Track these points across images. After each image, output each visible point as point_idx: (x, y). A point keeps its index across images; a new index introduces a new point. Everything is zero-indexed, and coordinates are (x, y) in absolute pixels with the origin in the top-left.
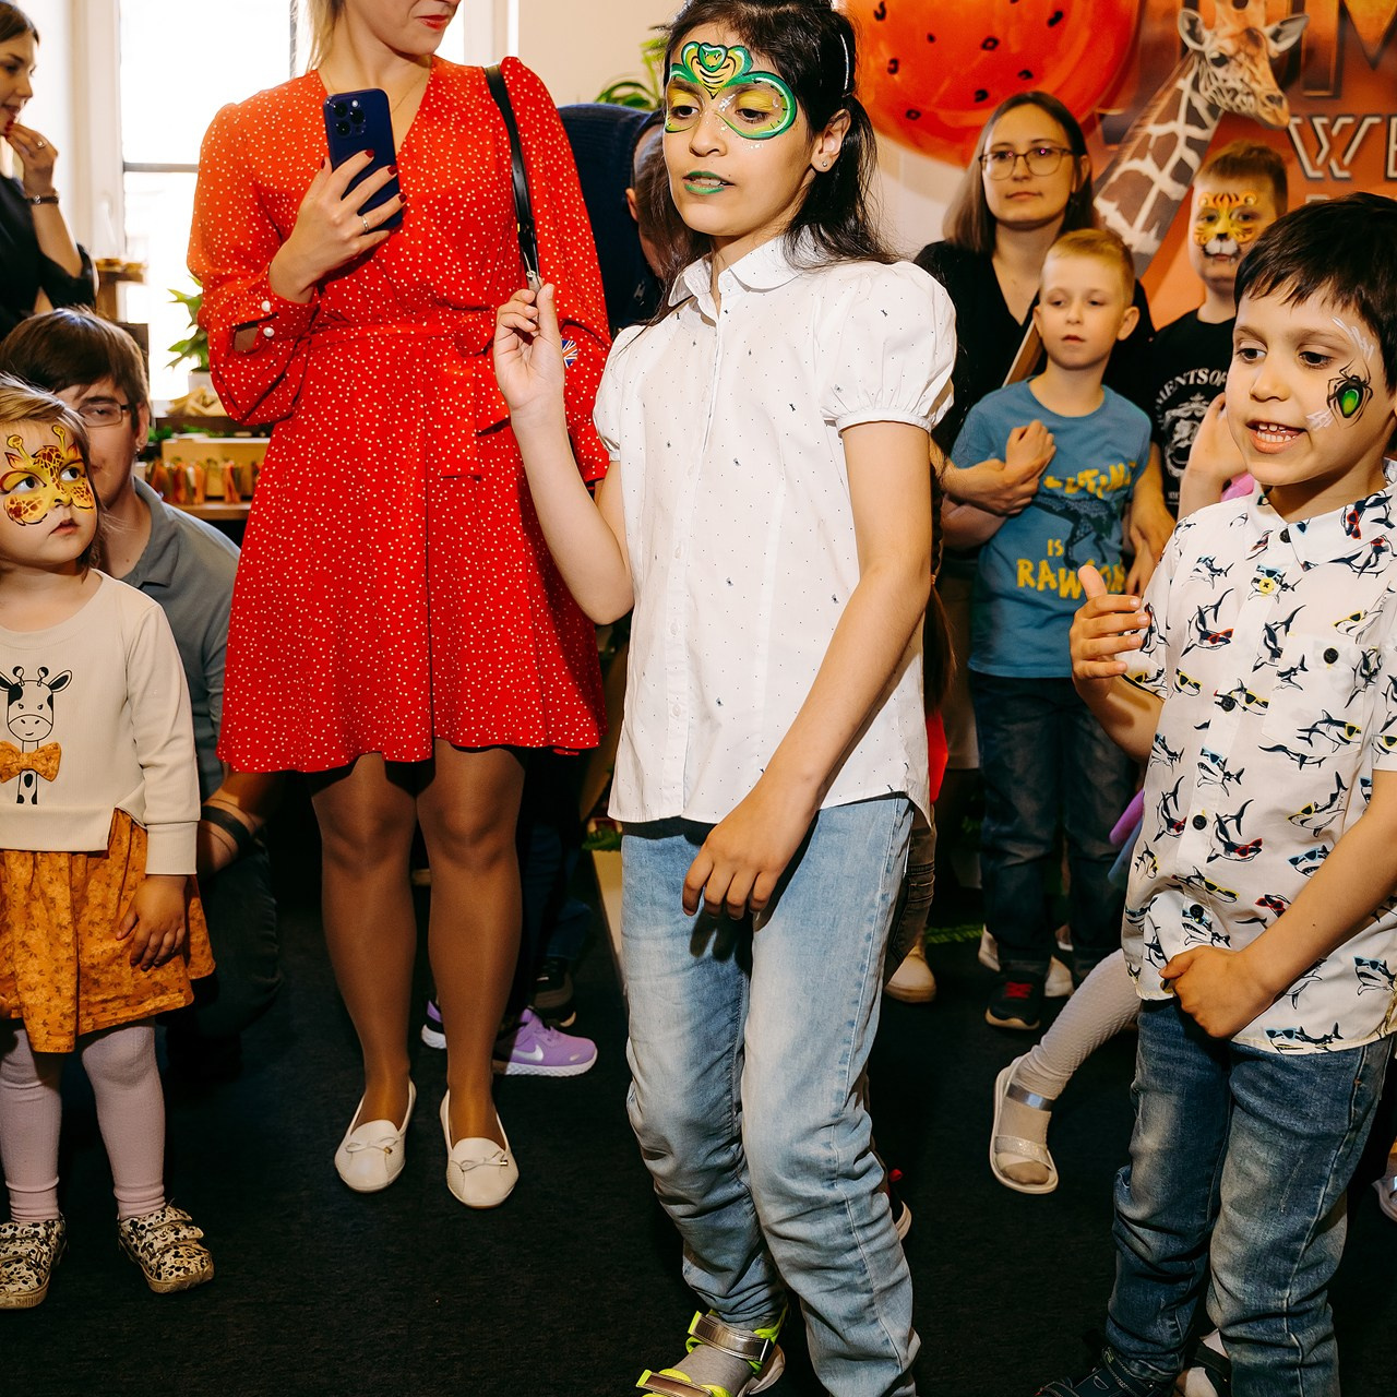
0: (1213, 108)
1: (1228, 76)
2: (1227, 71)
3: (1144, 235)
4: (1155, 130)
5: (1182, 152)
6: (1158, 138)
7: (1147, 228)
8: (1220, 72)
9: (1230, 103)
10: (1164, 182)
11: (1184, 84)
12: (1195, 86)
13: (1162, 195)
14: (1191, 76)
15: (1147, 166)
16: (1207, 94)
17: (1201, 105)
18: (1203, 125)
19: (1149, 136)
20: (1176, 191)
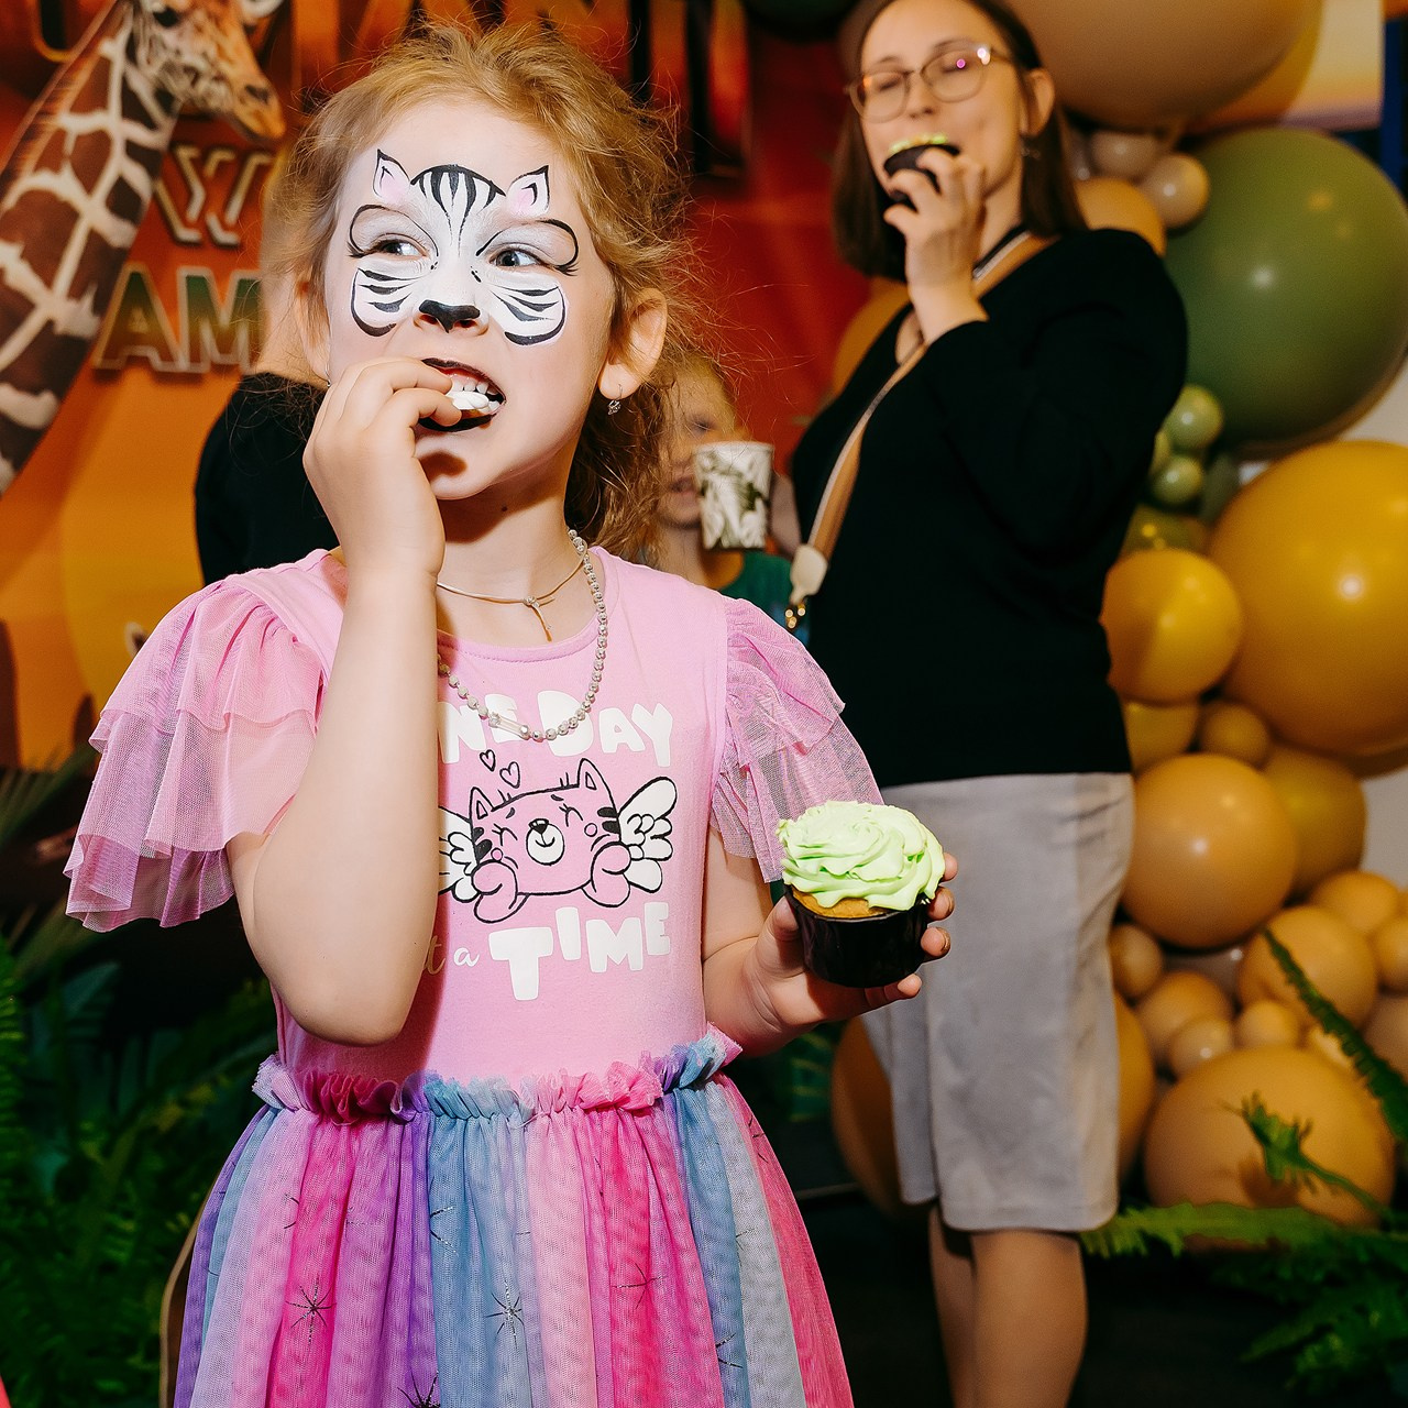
0: (163, 96)
1: (184, 45)
2: (180, 35)
3: (72, 305)
4: (73, 123)
5: (119, 166)
6: (80, 138)
7: (76, 292)
8: (169, 36)
9: (192, 92)
10: (94, 214)
11: (113, 48)
12: (131, 52)
13: (94, 238)
14: (123, 37)
15: (64, 184)
16: (154, 71)
17: (143, 88)
18: (150, 124)
19: (61, 135)
20: (119, 232)
